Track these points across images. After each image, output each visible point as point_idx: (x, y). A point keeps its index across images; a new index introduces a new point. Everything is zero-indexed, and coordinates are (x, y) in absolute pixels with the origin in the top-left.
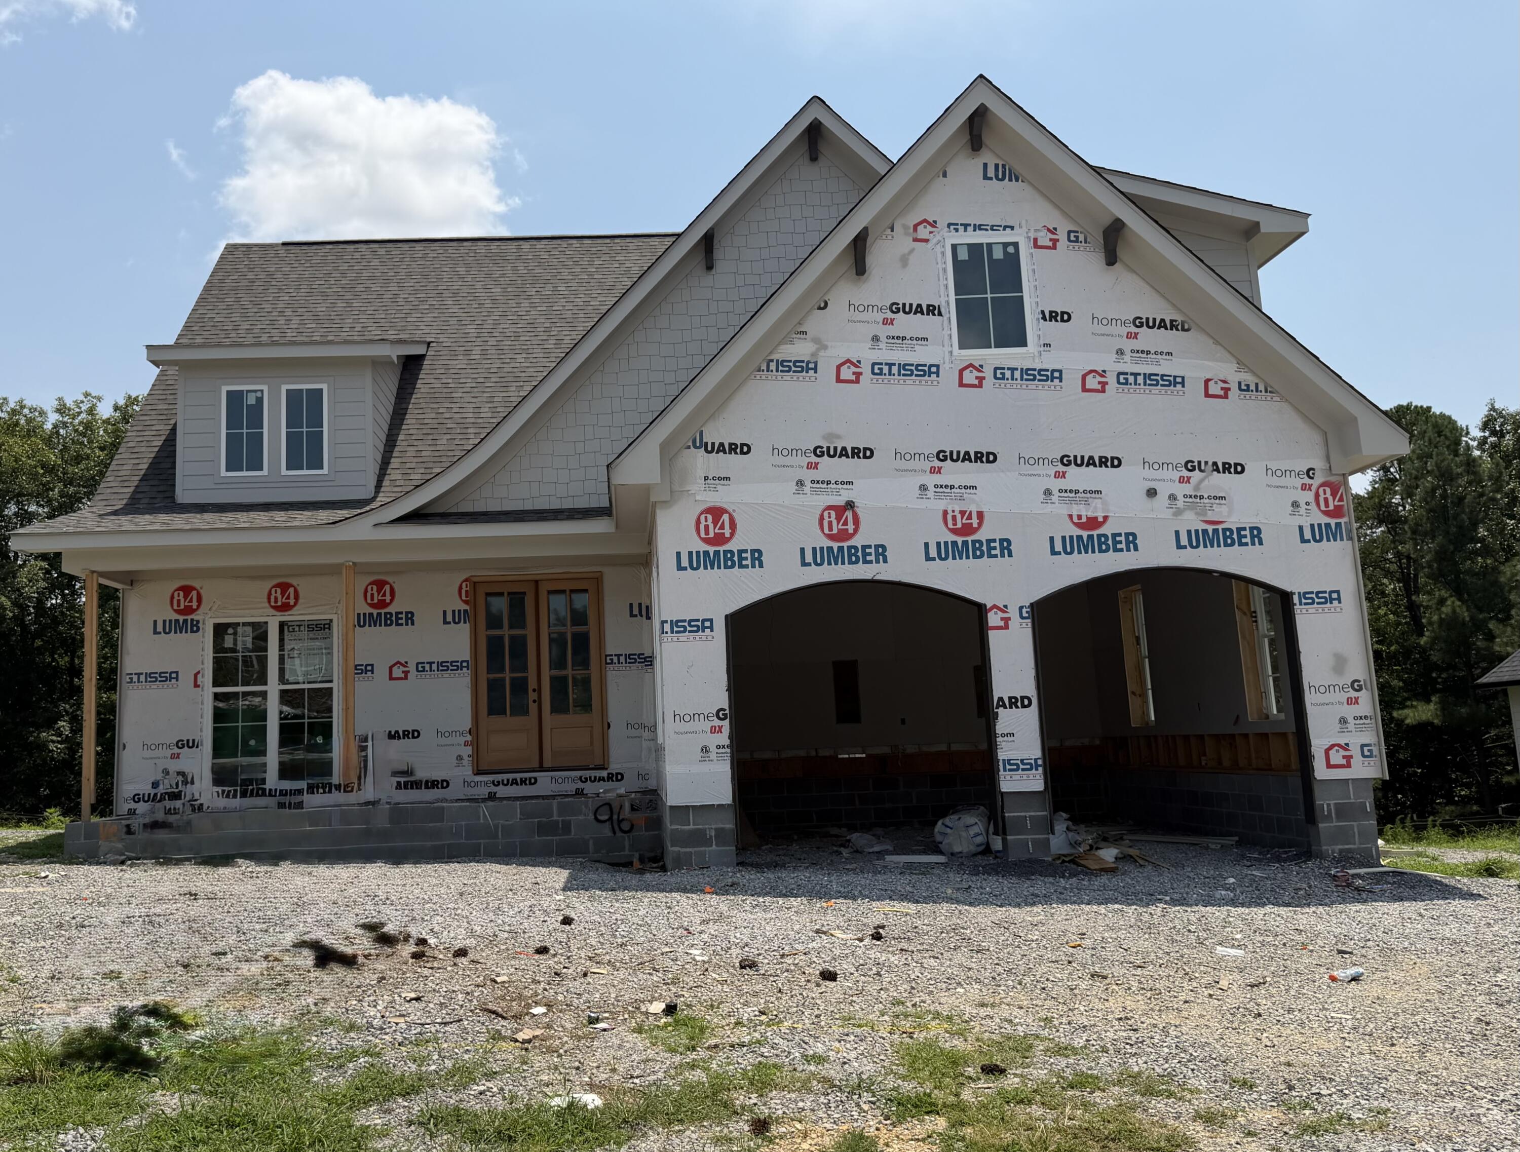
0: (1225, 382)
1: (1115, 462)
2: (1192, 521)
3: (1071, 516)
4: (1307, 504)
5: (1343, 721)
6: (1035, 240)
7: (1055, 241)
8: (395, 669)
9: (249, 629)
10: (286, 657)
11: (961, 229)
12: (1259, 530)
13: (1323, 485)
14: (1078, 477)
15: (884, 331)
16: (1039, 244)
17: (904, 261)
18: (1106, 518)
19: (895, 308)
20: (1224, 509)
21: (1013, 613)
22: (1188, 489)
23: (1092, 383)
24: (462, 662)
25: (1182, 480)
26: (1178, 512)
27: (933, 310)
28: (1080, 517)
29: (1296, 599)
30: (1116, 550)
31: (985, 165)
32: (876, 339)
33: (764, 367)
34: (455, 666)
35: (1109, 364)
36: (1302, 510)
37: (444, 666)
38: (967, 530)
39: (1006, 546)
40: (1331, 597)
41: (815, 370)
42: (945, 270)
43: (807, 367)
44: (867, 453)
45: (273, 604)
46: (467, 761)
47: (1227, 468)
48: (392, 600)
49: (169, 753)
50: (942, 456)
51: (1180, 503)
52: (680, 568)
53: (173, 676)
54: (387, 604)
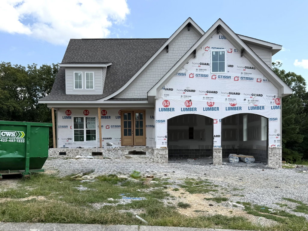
0: (261, 79)
1: (239, 94)
2: (252, 105)
3: (230, 103)
4: (273, 102)
5: (275, 141)
6: (228, 51)
7: (232, 51)
8: (107, 127)
10: (87, 124)
11: (214, 48)
12: (264, 107)
13: (277, 99)
14: (232, 96)
15: (198, 68)
16: (229, 52)
17: (203, 54)
18: (236, 104)
19: (201, 64)
20: (258, 103)
21: (218, 121)
22: (252, 99)
23: (236, 79)
25: (251, 97)
26: (250, 103)
27: (208, 64)
28: (231, 104)
29: (269, 119)
30: (237, 110)
31: (220, 36)
33: (176, 74)
34: (118, 126)
35: (240, 75)
36: (272, 104)
37: (116, 126)
38: (211, 105)
39: (218, 109)
40: (276, 119)
41: (185, 75)
42: (211, 56)
43: (184, 74)
44: (194, 91)
46: (120, 144)
47: (259, 95)
48: (106, 114)
49: (66, 140)
50: (207, 92)
51: (250, 102)
52: (159, 111)
53: (67, 127)
54: (105, 115)
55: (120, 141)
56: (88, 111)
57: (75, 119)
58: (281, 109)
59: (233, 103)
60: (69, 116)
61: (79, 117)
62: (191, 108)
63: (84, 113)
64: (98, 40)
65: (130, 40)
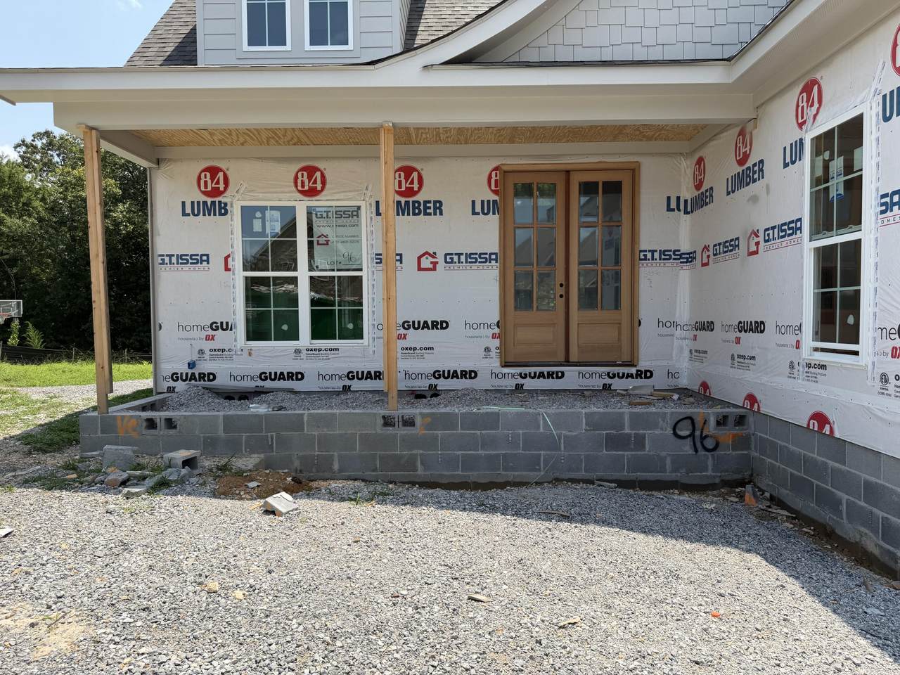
8: (423, 259)
9: (277, 214)
10: (315, 243)
24: (491, 254)
34: (485, 258)
37: (472, 258)
45: (300, 188)
46: (494, 353)
48: (420, 188)
49: (204, 334)
54: (415, 193)
55: (494, 336)
56: (318, 174)
57: (248, 214)
60: (217, 200)
61: (273, 208)
63: (296, 186)
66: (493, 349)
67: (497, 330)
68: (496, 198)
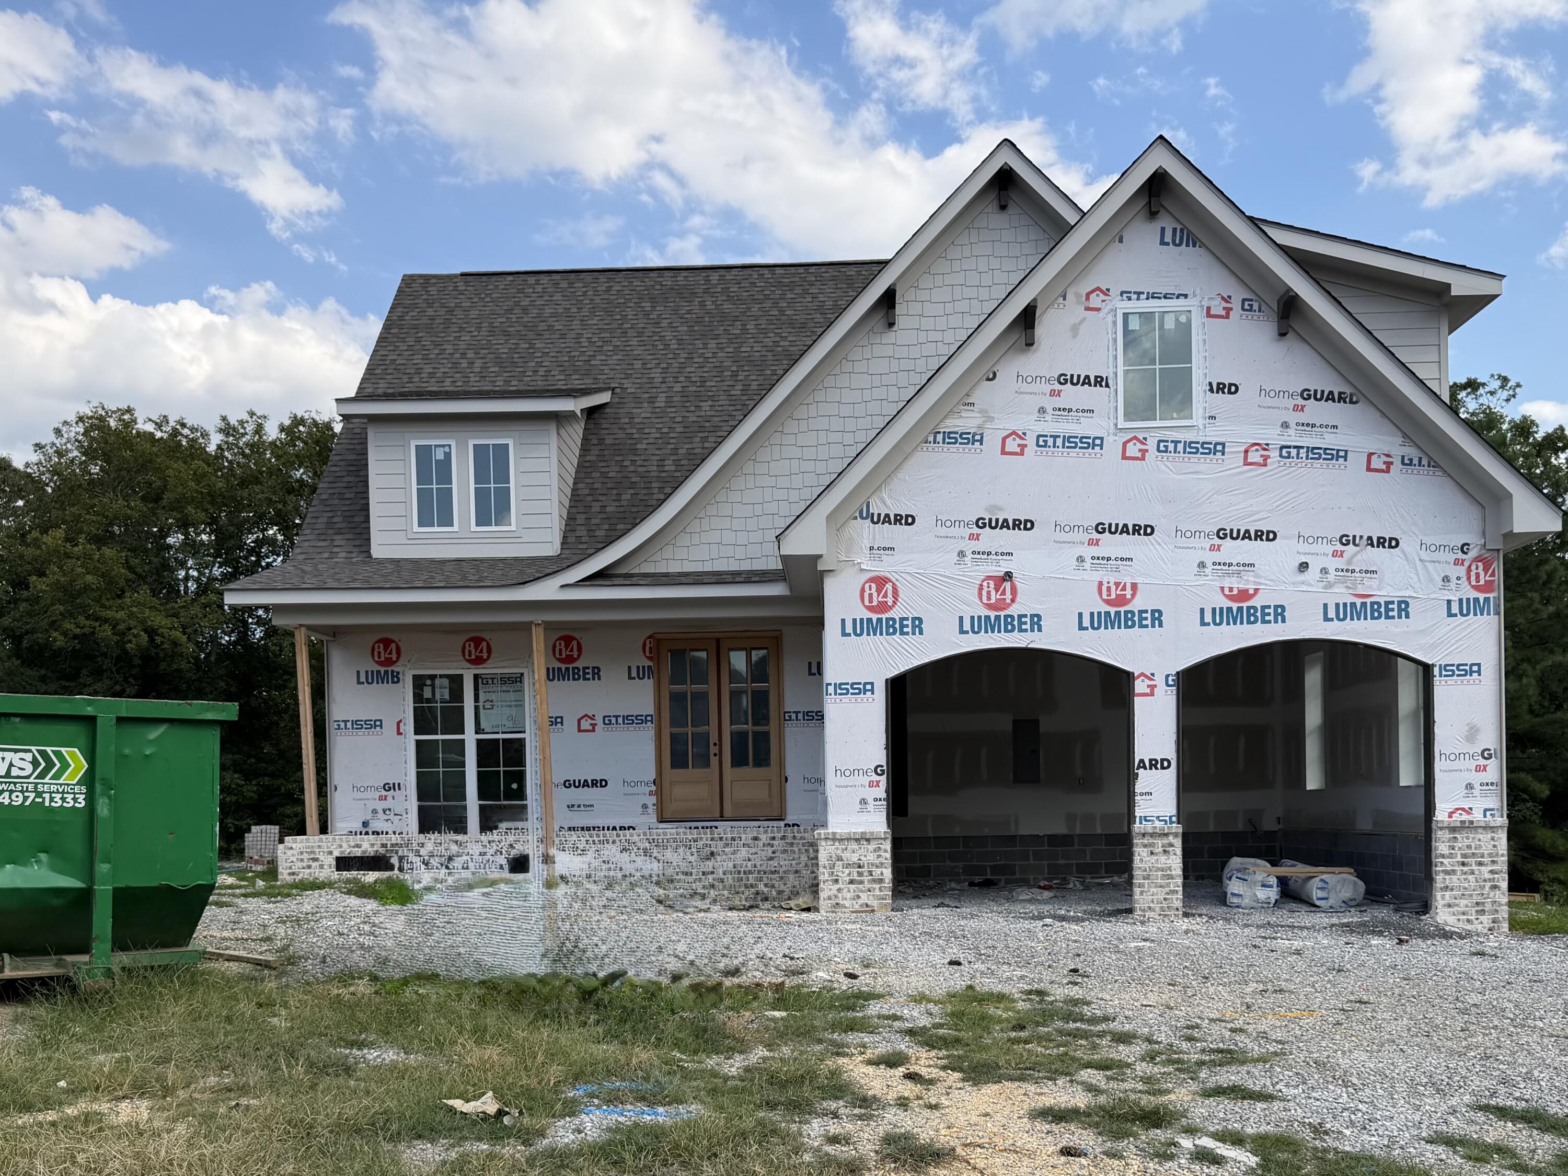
0: (1388, 456)
1: (1271, 536)
2: (1342, 594)
3: (1222, 589)
4: (1458, 578)
5: (1470, 786)
6: (1209, 309)
7: (1228, 310)
8: (583, 721)
9: (446, 682)
10: (481, 707)
11: (1134, 297)
12: (1407, 604)
13: (1477, 559)
14: (1233, 550)
15: (1050, 403)
16: (1212, 313)
17: (1075, 330)
18: (1256, 590)
19: (1063, 380)
20: (1375, 583)
21: (1159, 681)
22: (1340, 563)
23: (1254, 457)
24: (646, 716)
25: (1335, 554)
26: (1330, 585)
27: (1100, 381)
28: (1231, 589)
29: (1436, 671)
30: (1264, 622)
31: (1163, 229)
32: (1042, 410)
33: (931, 439)
34: (641, 720)
35: (1273, 436)
36: (1453, 585)
37: (629, 720)
38: (1121, 601)
39: (1157, 617)
40: (1473, 669)
41: (981, 442)
42: (1115, 340)
43: (973, 439)
44: (1027, 525)
45: (467, 657)
46: (651, 809)
47: (1381, 542)
48: (579, 656)
49: (377, 794)
50: (1100, 528)
51: (1331, 577)
52: (844, 634)
53: (376, 724)
54: (575, 660)
55: (651, 793)
56: (484, 644)
57: (419, 682)
58: (1499, 614)
59: (1242, 586)
60: (390, 669)
61: (441, 676)
62: (1012, 617)
63: (464, 655)
64: (545, 279)
65: (710, 272)
66: (650, 806)
67: (654, 788)
68: (651, 664)
